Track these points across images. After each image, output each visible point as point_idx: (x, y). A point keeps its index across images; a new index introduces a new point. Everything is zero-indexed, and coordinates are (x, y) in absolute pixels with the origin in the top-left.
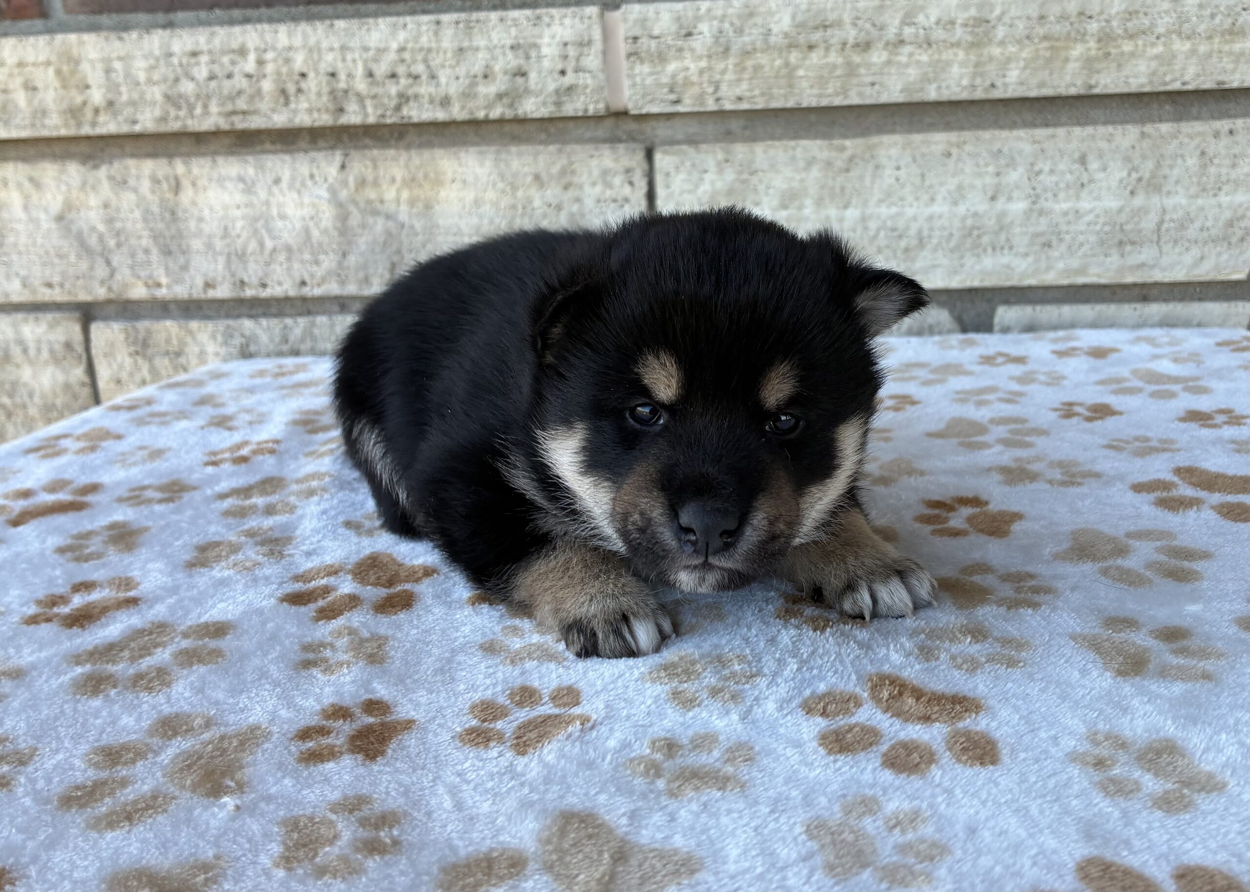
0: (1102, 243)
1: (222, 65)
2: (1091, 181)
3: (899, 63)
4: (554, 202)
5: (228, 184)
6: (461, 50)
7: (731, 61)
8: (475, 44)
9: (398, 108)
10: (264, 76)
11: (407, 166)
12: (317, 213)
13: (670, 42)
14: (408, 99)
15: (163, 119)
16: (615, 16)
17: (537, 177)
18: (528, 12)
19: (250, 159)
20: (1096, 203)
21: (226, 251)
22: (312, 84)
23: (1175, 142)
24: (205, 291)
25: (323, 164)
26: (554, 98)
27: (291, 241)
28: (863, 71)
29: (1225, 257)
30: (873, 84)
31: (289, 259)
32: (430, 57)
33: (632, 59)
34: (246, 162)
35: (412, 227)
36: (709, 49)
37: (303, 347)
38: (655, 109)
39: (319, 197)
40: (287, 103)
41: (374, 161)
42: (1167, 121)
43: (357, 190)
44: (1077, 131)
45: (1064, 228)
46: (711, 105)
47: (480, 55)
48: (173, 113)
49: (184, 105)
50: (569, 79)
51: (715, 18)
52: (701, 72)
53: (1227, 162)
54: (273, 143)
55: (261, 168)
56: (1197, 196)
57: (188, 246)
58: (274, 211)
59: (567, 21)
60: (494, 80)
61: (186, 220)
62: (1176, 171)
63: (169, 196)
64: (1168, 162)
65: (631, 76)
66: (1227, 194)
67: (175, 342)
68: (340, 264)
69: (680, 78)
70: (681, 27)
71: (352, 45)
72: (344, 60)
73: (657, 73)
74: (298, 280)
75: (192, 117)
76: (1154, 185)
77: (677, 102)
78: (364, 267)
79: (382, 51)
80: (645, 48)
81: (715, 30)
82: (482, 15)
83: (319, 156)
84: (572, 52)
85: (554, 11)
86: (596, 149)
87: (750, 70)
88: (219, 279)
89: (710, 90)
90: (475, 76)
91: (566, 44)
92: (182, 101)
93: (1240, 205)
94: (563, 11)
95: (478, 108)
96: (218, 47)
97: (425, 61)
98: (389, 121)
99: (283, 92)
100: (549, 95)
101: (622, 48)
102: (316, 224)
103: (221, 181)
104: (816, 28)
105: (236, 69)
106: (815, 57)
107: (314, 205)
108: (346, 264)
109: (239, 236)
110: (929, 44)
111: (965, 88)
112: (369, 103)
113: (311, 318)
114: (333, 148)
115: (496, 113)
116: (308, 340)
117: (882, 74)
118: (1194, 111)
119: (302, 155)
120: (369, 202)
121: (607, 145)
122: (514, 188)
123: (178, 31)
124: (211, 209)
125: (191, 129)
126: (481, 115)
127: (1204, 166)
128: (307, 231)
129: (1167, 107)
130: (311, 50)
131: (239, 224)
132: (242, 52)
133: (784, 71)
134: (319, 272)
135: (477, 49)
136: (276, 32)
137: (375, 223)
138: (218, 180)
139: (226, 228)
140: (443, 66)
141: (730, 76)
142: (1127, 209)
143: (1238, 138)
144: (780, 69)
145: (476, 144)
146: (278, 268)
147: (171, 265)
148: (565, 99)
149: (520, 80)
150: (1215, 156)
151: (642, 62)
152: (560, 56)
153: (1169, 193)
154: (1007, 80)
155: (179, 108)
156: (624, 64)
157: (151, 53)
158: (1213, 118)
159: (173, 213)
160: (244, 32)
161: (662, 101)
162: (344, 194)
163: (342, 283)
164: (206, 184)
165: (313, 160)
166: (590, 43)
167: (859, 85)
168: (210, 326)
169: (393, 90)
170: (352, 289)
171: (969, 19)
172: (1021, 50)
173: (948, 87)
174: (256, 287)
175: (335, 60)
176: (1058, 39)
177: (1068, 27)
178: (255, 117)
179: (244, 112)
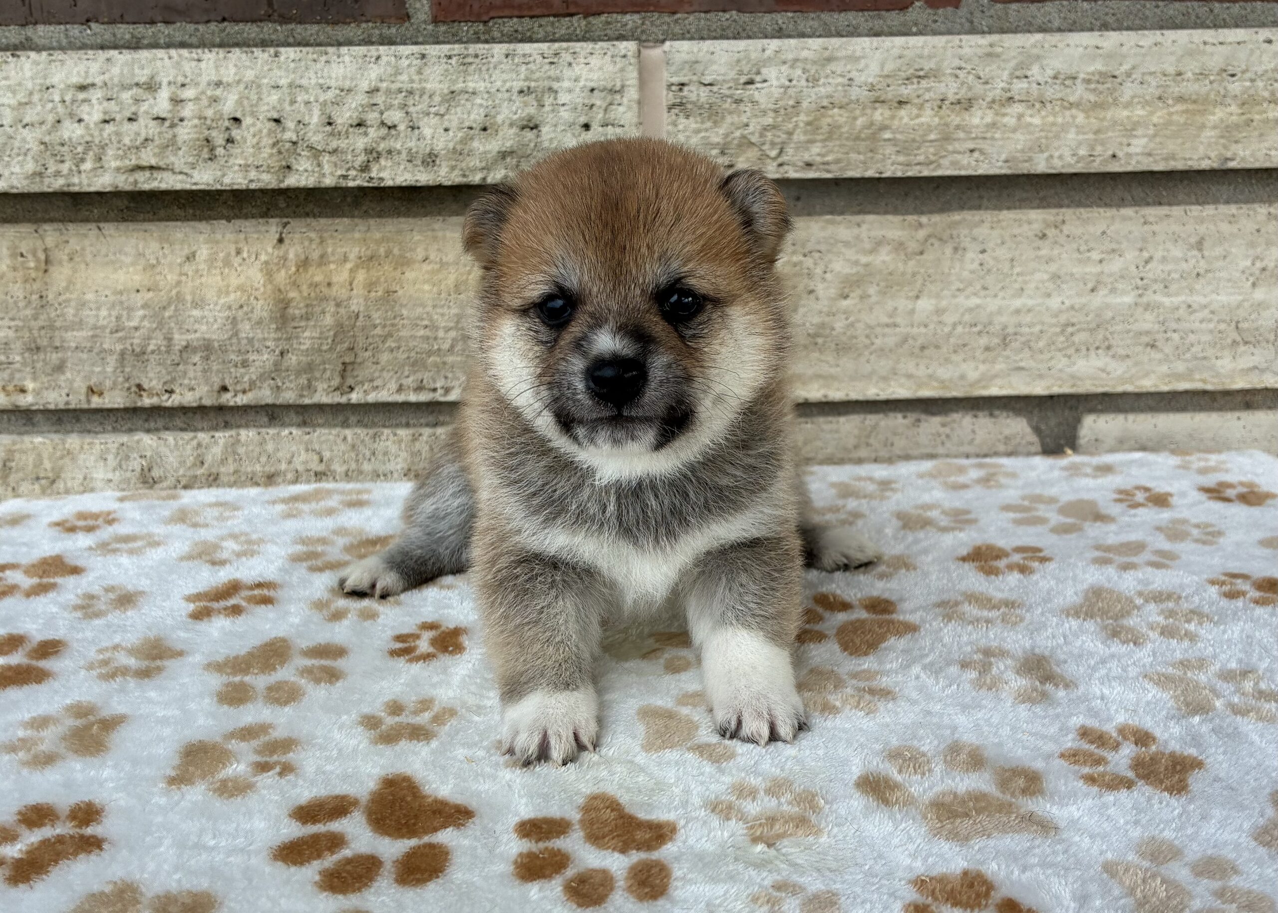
1: (122, 104)
3: (1005, 126)
6: (453, 92)
7: (803, 117)
8: (471, 85)
9: (365, 168)
10: (182, 120)
11: (364, 241)
12: (248, 299)
13: (727, 92)
14: (379, 156)
15: (38, 175)
16: (655, 55)
18: (544, 46)
19: (151, 227)
21: (119, 347)
22: (248, 133)
24: (88, 399)
25: (254, 236)
27: (210, 336)
28: (961, 135)
30: (972, 151)
31: (206, 359)
32: (410, 101)
33: (675, 111)
35: (369, 318)
36: (776, 102)
39: (251, 279)
40: (212, 157)
41: (321, 233)
43: (298, 270)
44: (1195, 210)
46: (771, 172)
47: (478, 101)
48: (52, 167)
49: (68, 156)
50: (594, 135)
51: (784, 63)
52: (765, 129)
54: (182, 207)
55: (167, 239)
57: (63, 340)
58: (189, 298)
59: (595, 61)
60: (496, 134)
61: (60, 305)
63: (36, 274)
65: (673, 134)
68: (276, 364)
69: (735, 137)
70: (740, 73)
71: (304, 82)
72: (293, 102)
73: (706, 130)
74: (216, 387)
75: (80, 172)
77: (728, 166)
78: (309, 368)
79: (346, 91)
80: (693, 97)
81: (784, 79)
82: (480, 48)
83: (248, 225)
84: (599, 100)
85: (578, 46)
87: (826, 128)
88: (108, 383)
89: (773, 153)
90: (471, 128)
91: (592, 90)
92: (64, 150)
94: (588, 46)
95: (474, 170)
97: (404, 106)
98: (351, 184)
99: (208, 141)
101: (663, 96)
102: (247, 316)
104: (909, 79)
105: (142, 109)
106: (905, 116)
107: (243, 289)
108: (284, 365)
109: (136, 329)
110: (1043, 103)
111: (1080, 159)
112: (325, 159)
113: (232, 433)
114: (266, 215)
115: (496, 176)
117: (985, 138)
119: (224, 222)
120: (314, 285)
123: (58, 56)
124: (98, 292)
125: (76, 189)
126: (476, 179)
128: (234, 323)
130: (247, 88)
131: (138, 314)
132: (151, 87)
133: (867, 132)
134: (247, 375)
135: (474, 93)
136: (199, 60)
137: (323, 312)
138: (107, 255)
139: (118, 318)
140: (428, 114)
141: (799, 136)
142: (1247, 305)
144: (861, 130)
146: (190, 370)
147: (38, 363)
149: (529, 135)
151: (687, 117)
152: (585, 106)
154: (1132, 149)
155: (62, 162)
156: (664, 118)
157: (20, 85)
159: (41, 296)
163: (277, 389)
164: (89, 259)
165: (239, 231)
166: (620, 91)
167: (954, 152)
169: (361, 142)
170: (289, 397)
171: (1093, 74)
172: (1152, 113)
173: (1061, 157)
174: (157, 394)
175: (281, 101)
176: (1195, 102)
177: (1209, 87)
178: (166, 175)
179: (152, 168)
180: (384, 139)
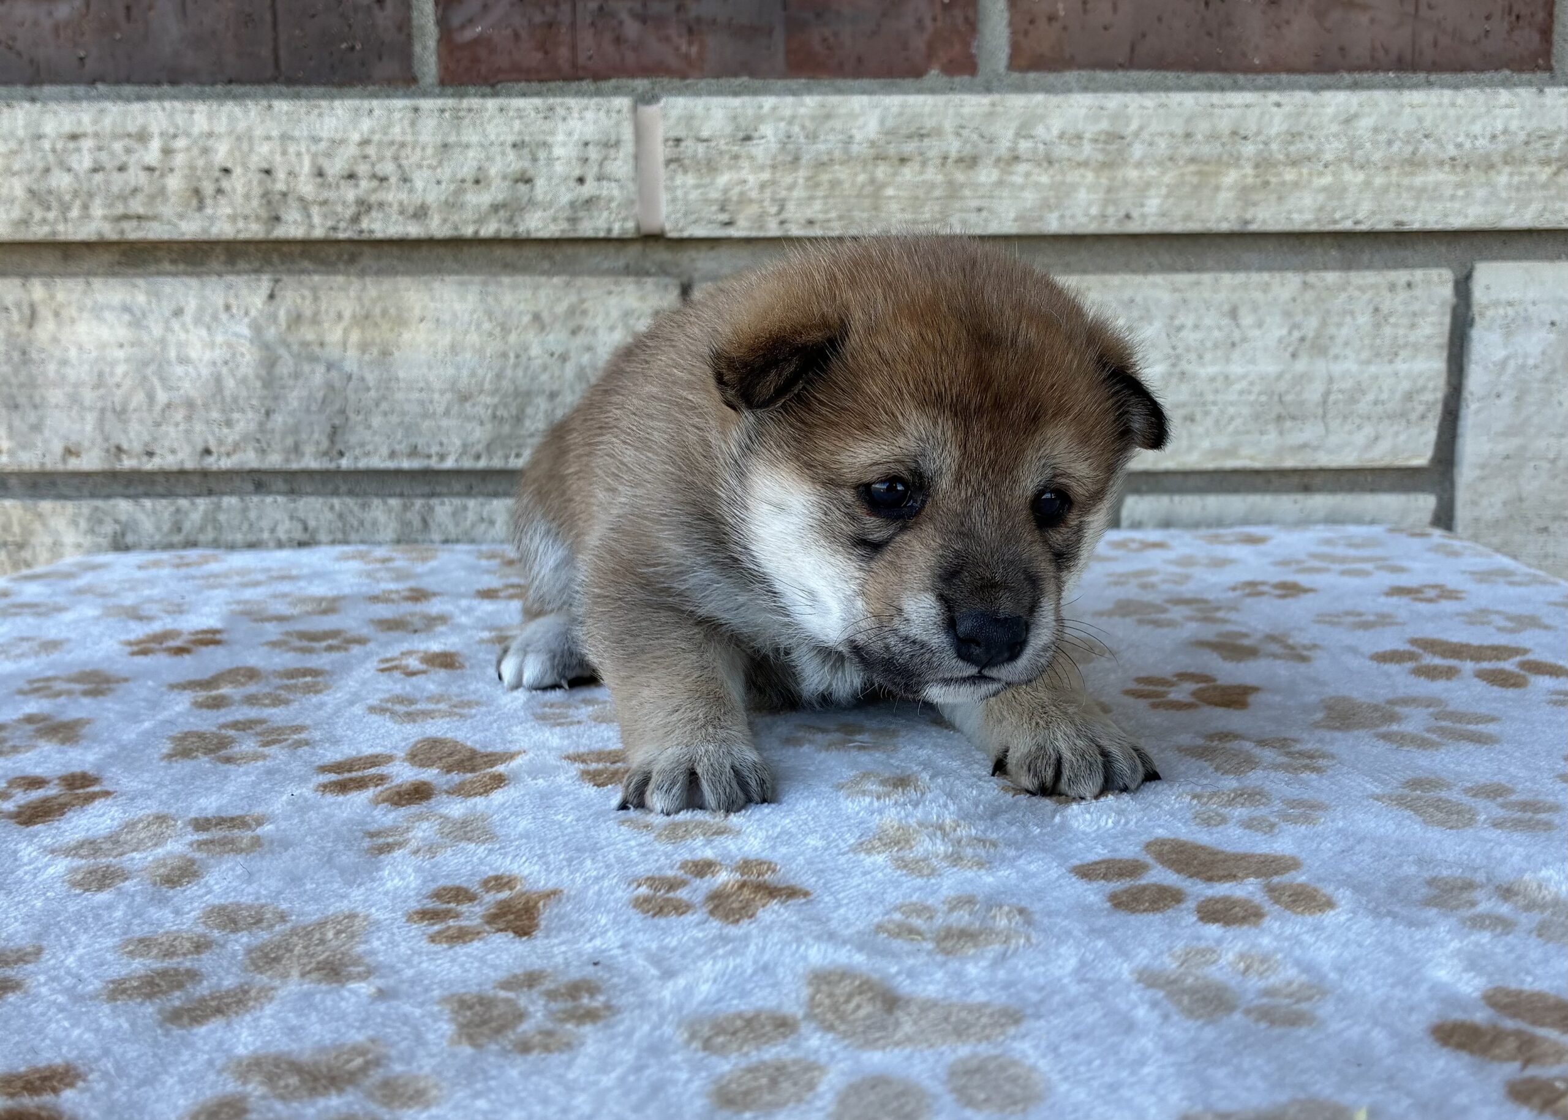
0: (1257, 417)
1: (112, 154)
2: (1244, 340)
3: (1013, 185)
4: (559, 350)
5: (108, 315)
6: (445, 146)
7: (802, 174)
8: (465, 139)
9: (356, 219)
10: (172, 170)
11: (359, 299)
12: (234, 355)
13: (723, 147)
14: (370, 208)
15: (25, 222)
16: (651, 111)
17: (537, 317)
18: (537, 101)
19: (141, 282)
20: (1251, 367)
21: (99, 404)
22: (237, 183)
23: (1343, 296)
24: (64, 460)
25: (244, 292)
26: (568, 213)
27: (193, 393)
28: (967, 192)
29: (1402, 437)
30: (980, 210)
31: (189, 418)
32: (403, 154)
33: (673, 166)
34: (135, 286)
35: (363, 379)
36: (774, 158)
37: (202, 538)
38: (700, 232)
39: (237, 335)
40: (201, 207)
41: (314, 290)
42: (1334, 269)
43: (289, 327)
44: (1227, 278)
45: (1210, 397)
46: (773, 230)
47: (471, 154)
48: (38, 214)
49: (54, 204)
50: (589, 189)
51: (782, 119)
52: (763, 186)
53: (1405, 321)
54: (173, 262)
55: (157, 295)
56: (1368, 362)
57: (43, 398)
58: (173, 354)
59: (589, 115)
60: (489, 185)
61: (43, 361)
62: (1344, 331)
63: (18, 329)
64: (1336, 319)
65: (670, 189)
66: (1404, 361)
67: (16, 529)
68: (261, 424)
69: (734, 194)
70: (738, 128)
71: (297, 133)
72: (284, 153)
73: (705, 186)
74: (200, 447)
75: (66, 220)
76: (1319, 347)
77: (729, 224)
78: (295, 430)
79: (336, 143)
80: (690, 152)
81: (781, 135)
82: (475, 102)
83: (239, 281)
84: (593, 153)
85: (572, 102)
86: (616, 283)
87: (826, 185)
88: (86, 444)
89: (773, 210)
90: (463, 181)
91: (586, 144)
92: (51, 198)
93: (1420, 375)
94: (584, 101)
95: (466, 222)
96: (108, 130)
97: (396, 158)
98: (341, 236)
99: (197, 192)
100: (562, 208)
101: (660, 152)
102: (232, 373)
103: (97, 312)
104: (910, 137)
105: (133, 160)
106: (908, 173)
107: (230, 346)
108: (269, 426)
109: (118, 386)
110: (1050, 163)
111: (1094, 218)
112: (315, 210)
113: (214, 499)
114: (257, 271)
115: (488, 230)
116: (209, 528)
117: (991, 197)
118: (1366, 258)
119: (215, 278)
120: (305, 344)
121: (631, 279)
122: (505, 330)
123: (53, 106)
124: (80, 348)
125: (61, 238)
126: (468, 231)
127: (1377, 326)
128: (218, 379)
129: (1334, 253)
130: (239, 139)
131: (120, 370)
132: (142, 137)
133: (869, 189)
134: (231, 436)
135: (467, 146)
136: (192, 112)
137: (313, 372)
138: (93, 309)
139: (101, 375)
140: (420, 167)
141: (798, 193)
142: (1288, 376)
143: (1418, 292)
144: (863, 186)
145: (457, 272)
146: (172, 430)
147: (17, 423)
148: (581, 214)
149: (523, 188)
150: (1391, 314)
151: (685, 172)
152: (579, 159)
153: (1336, 357)
154: (1146, 210)
155: (48, 208)
156: (662, 173)
157: (12, 133)
158: (1387, 267)
159: (24, 353)
160: (147, 110)
161: (711, 222)
162: (271, 333)
163: (263, 452)
164: (74, 312)
165: (230, 287)
166: (617, 144)
167: (961, 210)
168: (70, 507)
169: (350, 195)
170: (275, 460)
171: (1100, 133)
172: (1163, 173)
173: (1073, 217)
174: (138, 456)
175: (272, 152)
176: (1207, 163)
177: (1220, 149)
178: (155, 225)
179: (139, 218)
180: (374, 190)
